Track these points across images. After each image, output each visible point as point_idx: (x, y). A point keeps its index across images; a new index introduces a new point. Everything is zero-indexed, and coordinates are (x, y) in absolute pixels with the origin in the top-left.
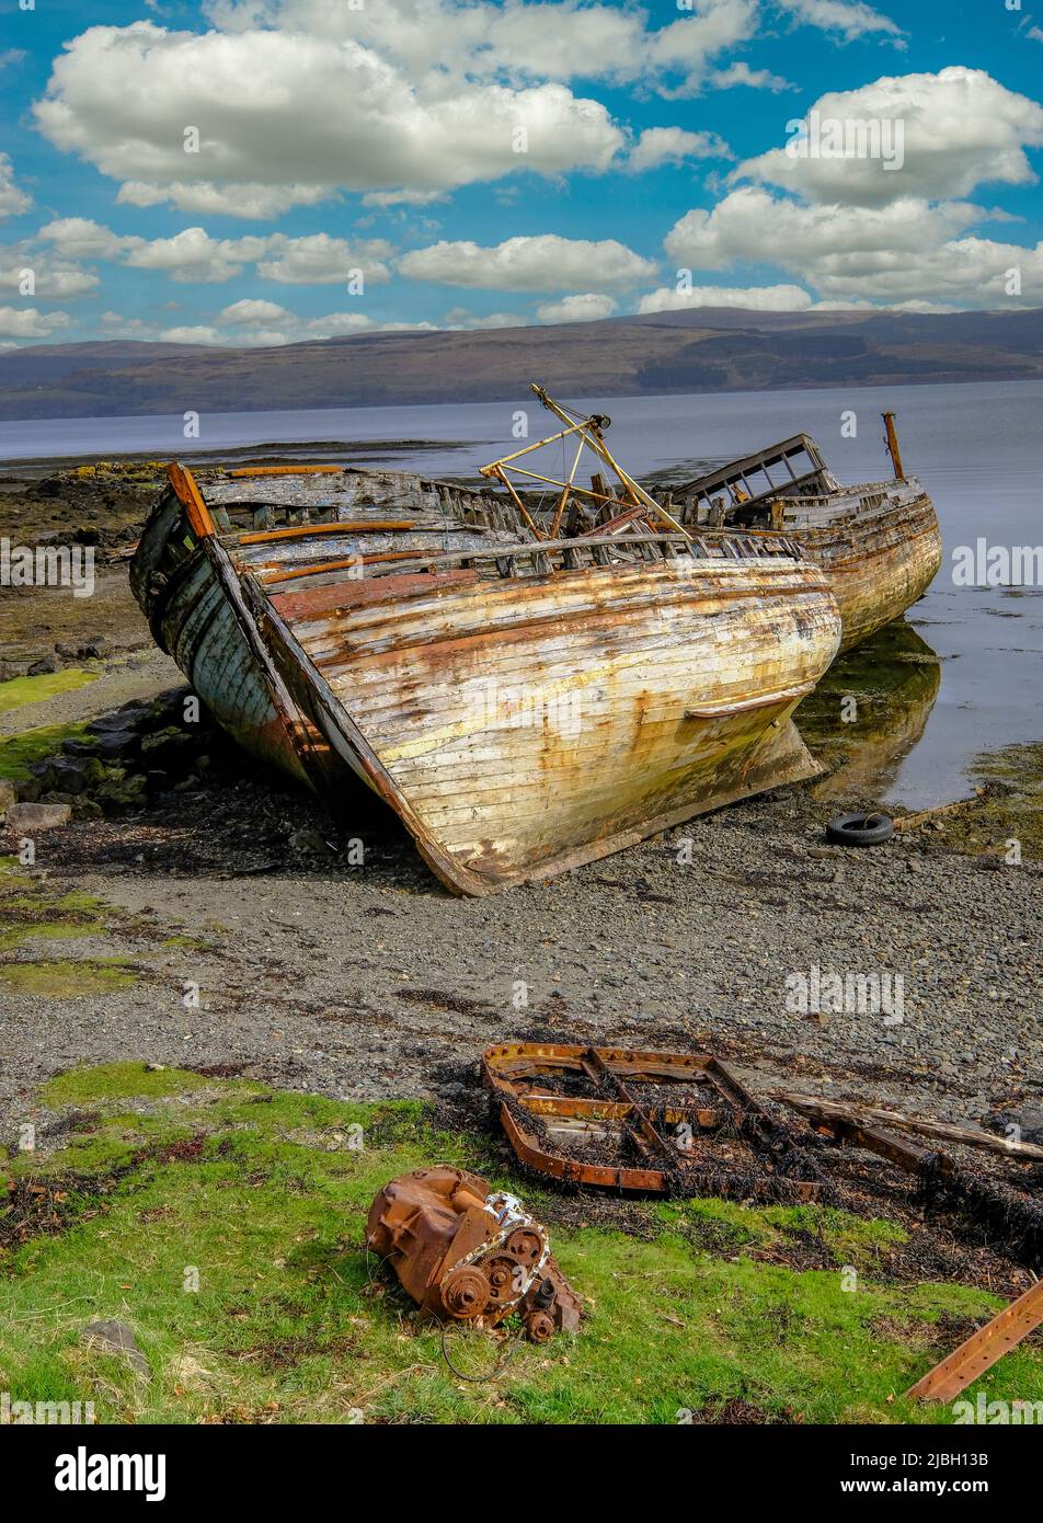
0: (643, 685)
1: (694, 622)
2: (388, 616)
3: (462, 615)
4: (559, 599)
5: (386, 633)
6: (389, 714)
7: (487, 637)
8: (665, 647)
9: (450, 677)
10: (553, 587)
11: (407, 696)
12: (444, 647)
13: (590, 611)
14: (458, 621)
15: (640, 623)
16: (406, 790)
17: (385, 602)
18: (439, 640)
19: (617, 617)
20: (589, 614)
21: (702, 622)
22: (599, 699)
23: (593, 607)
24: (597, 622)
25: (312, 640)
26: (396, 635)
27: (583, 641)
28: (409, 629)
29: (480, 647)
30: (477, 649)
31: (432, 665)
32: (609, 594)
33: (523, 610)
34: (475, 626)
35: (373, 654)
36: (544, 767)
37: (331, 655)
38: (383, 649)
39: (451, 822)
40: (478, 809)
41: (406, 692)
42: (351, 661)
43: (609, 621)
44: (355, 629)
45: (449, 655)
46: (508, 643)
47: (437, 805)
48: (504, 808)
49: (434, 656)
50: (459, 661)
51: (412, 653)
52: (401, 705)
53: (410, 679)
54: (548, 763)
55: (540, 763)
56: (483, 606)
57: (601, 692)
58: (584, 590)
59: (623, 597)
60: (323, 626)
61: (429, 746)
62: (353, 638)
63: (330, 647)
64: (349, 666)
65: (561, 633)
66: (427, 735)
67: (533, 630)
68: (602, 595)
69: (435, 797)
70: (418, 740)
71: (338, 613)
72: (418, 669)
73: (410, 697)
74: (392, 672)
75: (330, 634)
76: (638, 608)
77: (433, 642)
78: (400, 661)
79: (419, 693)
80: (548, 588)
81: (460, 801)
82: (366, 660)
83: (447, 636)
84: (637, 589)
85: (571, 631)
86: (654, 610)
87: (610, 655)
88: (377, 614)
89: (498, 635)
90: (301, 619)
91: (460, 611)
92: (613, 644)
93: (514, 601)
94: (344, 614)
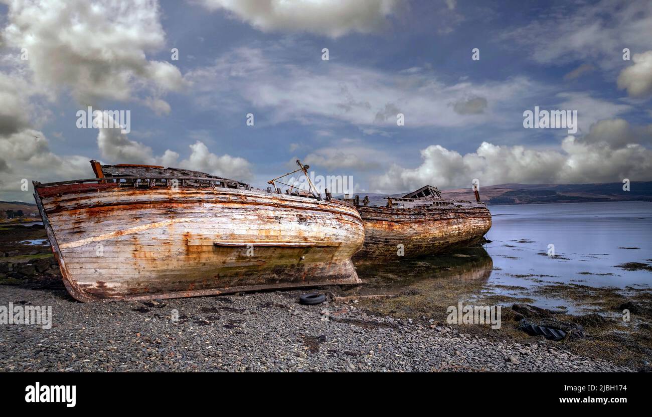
0: (187, 230)
1: (221, 210)
2: (76, 197)
3: (106, 198)
4: (152, 196)
5: (74, 203)
6: (68, 231)
7: (116, 207)
8: (201, 217)
9: (96, 219)
10: (151, 191)
11: (77, 226)
12: (96, 209)
13: (165, 201)
14: (103, 200)
15: (191, 208)
16: (66, 259)
17: (76, 192)
18: (95, 206)
19: (179, 204)
20: (165, 202)
21: (226, 210)
22: (163, 233)
23: (168, 199)
24: (168, 205)
25: (47, 204)
26: (78, 204)
27: (161, 212)
28: (83, 202)
29: (112, 210)
30: (110, 211)
31: (90, 215)
32: (178, 196)
33: (133, 198)
34: (111, 202)
35: (68, 210)
36: (135, 257)
37: (52, 209)
38: (71, 208)
39: (83, 273)
40: (98, 270)
41: (77, 224)
42: (59, 212)
43: (175, 205)
44: (63, 201)
45: (98, 212)
46: (124, 209)
47: (78, 266)
48: (112, 270)
49: (92, 212)
50: (101, 215)
51: (83, 210)
52: (74, 229)
53: (80, 219)
54: (137, 255)
55: (133, 255)
56: (116, 196)
57: (164, 231)
58: (165, 193)
59: (184, 198)
60: (52, 199)
61: (81, 244)
62: (62, 204)
63: (53, 206)
64: (58, 214)
65: (150, 208)
66: (81, 240)
67: (137, 206)
68: (173, 196)
69: (78, 263)
70: (77, 242)
71: (58, 195)
72: (84, 216)
73: (79, 226)
74: (74, 216)
75: (54, 202)
76: (191, 202)
77: (92, 207)
78: (78, 213)
79: (83, 225)
80: (148, 191)
81: (89, 266)
82: (65, 212)
83: (99, 205)
84: (193, 195)
85: (155, 207)
86: (200, 204)
87: (172, 217)
88: (73, 196)
89: (121, 206)
90: (46, 196)
91: (106, 197)
92: (175, 213)
93: (130, 195)
94: (60, 196)
